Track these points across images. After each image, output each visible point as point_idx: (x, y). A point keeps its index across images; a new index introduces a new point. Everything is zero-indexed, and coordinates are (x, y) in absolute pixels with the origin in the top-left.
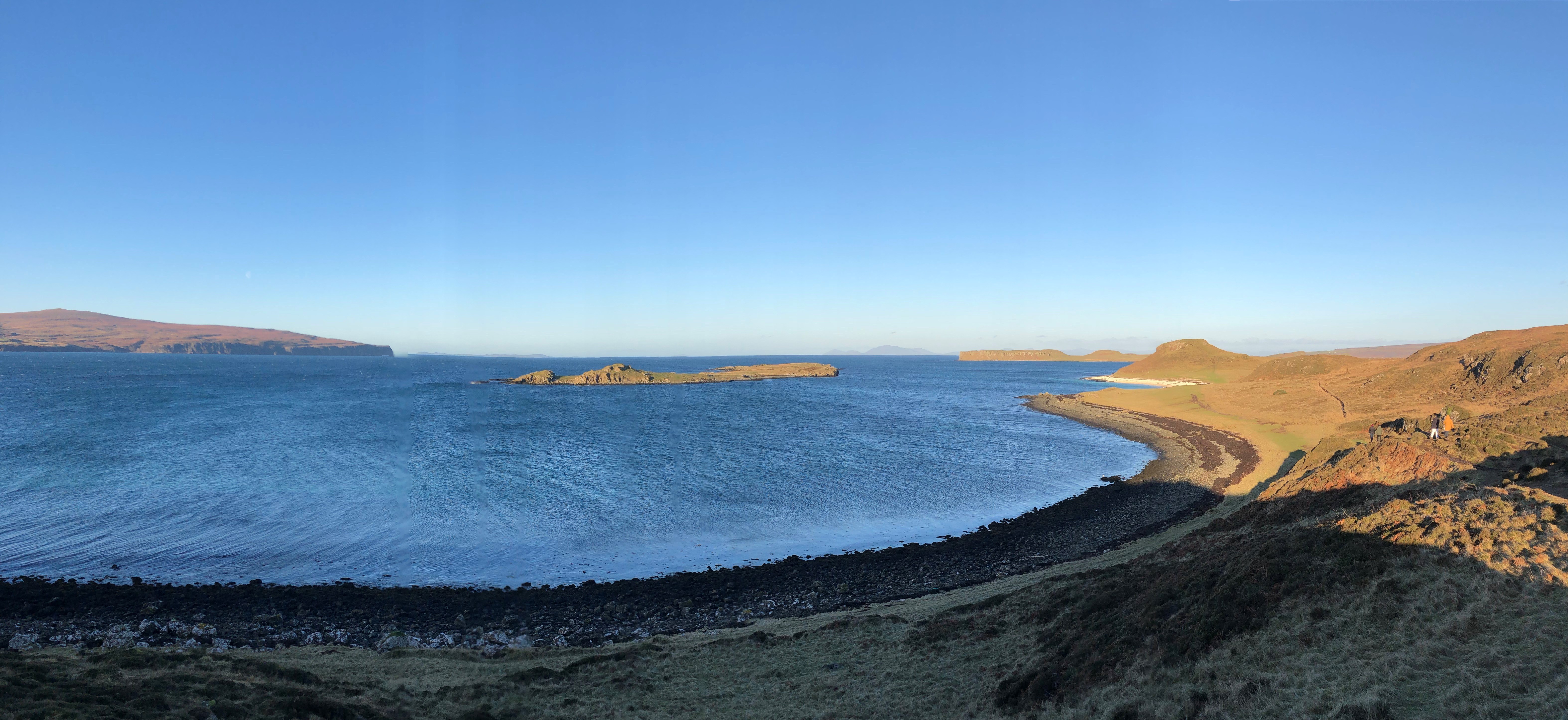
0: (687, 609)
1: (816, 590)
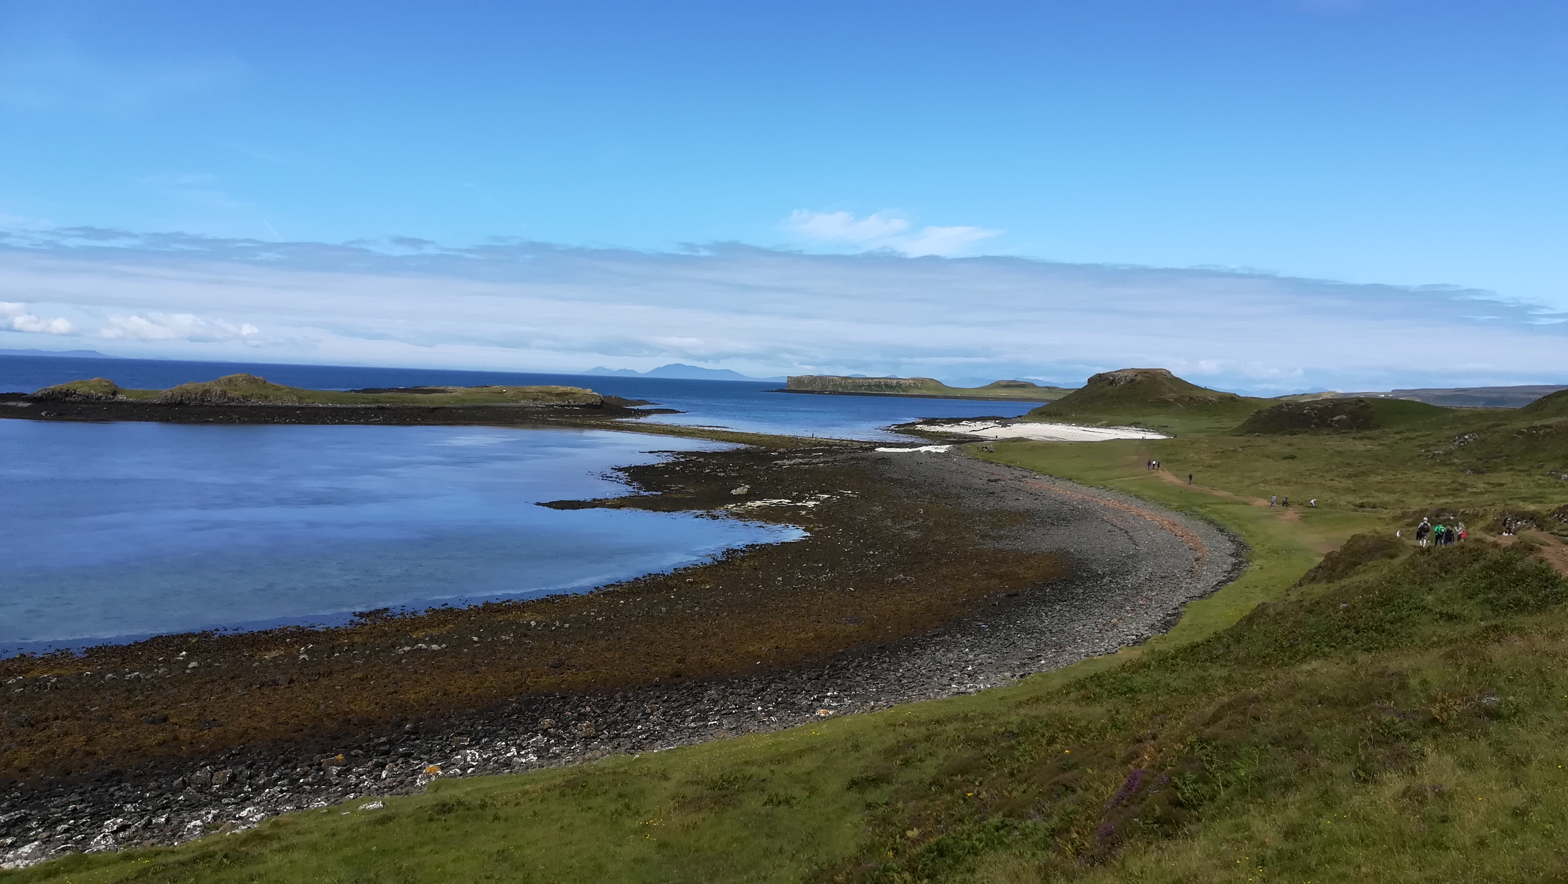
0: (335, 770)
1: (545, 733)
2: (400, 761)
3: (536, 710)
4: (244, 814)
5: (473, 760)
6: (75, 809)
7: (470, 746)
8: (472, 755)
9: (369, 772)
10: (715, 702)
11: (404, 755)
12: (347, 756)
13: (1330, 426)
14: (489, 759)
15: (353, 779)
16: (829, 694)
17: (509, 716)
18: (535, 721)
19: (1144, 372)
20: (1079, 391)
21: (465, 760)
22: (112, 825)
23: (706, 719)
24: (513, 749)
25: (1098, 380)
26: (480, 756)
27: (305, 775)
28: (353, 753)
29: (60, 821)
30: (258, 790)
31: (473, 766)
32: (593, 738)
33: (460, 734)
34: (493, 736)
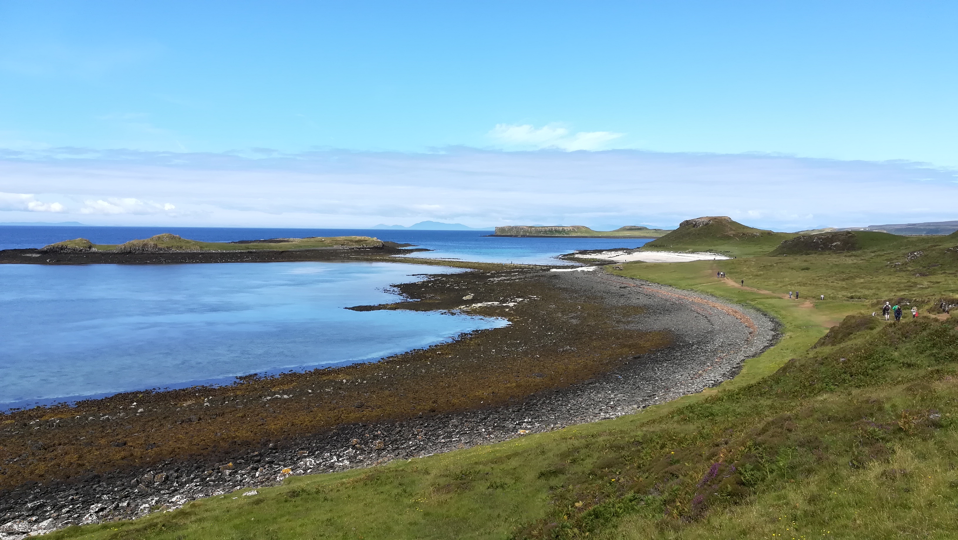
2: (266, 466)
3: (348, 433)
4: (174, 499)
5: (310, 465)
6: (73, 499)
7: (308, 456)
8: (310, 461)
9: (248, 473)
10: (456, 427)
11: (269, 462)
12: (235, 464)
13: (830, 249)
14: (320, 464)
15: (239, 478)
16: (526, 420)
17: (332, 437)
18: (347, 440)
19: (715, 219)
20: (674, 231)
21: (306, 465)
22: (95, 507)
23: (451, 437)
24: (335, 458)
25: (686, 224)
26: (315, 462)
27: (210, 475)
28: (238, 462)
29: (64, 506)
30: (182, 485)
31: (311, 468)
32: (383, 450)
33: (302, 449)
34: (322, 449)
